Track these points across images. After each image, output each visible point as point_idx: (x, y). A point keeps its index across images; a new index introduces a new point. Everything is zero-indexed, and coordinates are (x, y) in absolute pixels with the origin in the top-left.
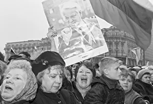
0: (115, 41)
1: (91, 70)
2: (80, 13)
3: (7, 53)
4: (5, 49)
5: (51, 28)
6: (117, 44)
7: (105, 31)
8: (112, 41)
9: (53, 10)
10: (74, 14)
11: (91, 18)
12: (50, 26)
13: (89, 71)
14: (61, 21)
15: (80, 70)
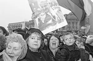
0: (72, 21)
1: (58, 38)
2: (49, 3)
3: (9, 29)
4: (8, 27)
5: (34, 14)
6: (73, 23)
7: (66, 16)
8: (70, 21)
9: (34, 3)
10: (46, 5)
11: (56, 6)
12: (33, 12)
13: (57, 39)
14: (39, 9)
15: (51, 38)
